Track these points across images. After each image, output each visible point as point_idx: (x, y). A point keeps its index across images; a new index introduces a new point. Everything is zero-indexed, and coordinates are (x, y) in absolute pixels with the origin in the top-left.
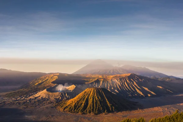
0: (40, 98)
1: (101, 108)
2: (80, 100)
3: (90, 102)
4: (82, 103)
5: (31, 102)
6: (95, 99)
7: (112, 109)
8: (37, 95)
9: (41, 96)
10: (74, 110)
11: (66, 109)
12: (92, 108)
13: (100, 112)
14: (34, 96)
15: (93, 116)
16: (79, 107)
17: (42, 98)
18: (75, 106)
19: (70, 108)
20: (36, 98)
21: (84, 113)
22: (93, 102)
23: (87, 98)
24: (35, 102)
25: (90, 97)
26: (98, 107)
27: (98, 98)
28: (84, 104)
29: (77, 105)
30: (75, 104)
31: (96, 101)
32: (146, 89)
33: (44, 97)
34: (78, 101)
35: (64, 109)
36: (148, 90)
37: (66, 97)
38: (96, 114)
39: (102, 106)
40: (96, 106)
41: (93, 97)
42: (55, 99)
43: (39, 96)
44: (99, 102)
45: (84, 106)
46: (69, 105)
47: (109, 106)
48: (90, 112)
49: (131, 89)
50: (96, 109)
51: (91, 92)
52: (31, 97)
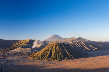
0: (16, 52)
1: (63, 56)
2: (46, 51)
3: (54, 52)
4: (47, 53)
5: (8, 55)
6: (58, 50)
7: (71, 57)
8: (13, 51)
9: (17, 51)
10: (41, 58)
11: (35, 58)
12: (55, 56)
13: (62, 59)
14: (11, 51)
15: (56, 62)
16: (45, 56)
17: (17, 52)
18: (42, 56)
19: (38, 57)
20: (12, 52)
21: (49, 60)
22: (56, 52)
23: (51, 50)
24: (11, 55)
25: (53, 49)
26: (60, 55)
27: (60, 49)
28: (49, 54)
29: (43, 55)
30: (42, 54)
31: (58, 51)
32: (91, 46)
33: (19, 51)
34: (44, 52)
35: (34, 58)
36: (92, 47)
37: (35, 51)
38: (59, 61)
39: (63, 55)
40: (59, 55)
41: (56, 48)
42: (27, 52)
43: (15, 51)
44: (60, 52)
45: (49, 55)
46: (37, 55)
47: (68, 55)
48: (54, 59)
49: (80, 46)
50: (58, 57)
51: (54, 45)
52: (9, 52)
